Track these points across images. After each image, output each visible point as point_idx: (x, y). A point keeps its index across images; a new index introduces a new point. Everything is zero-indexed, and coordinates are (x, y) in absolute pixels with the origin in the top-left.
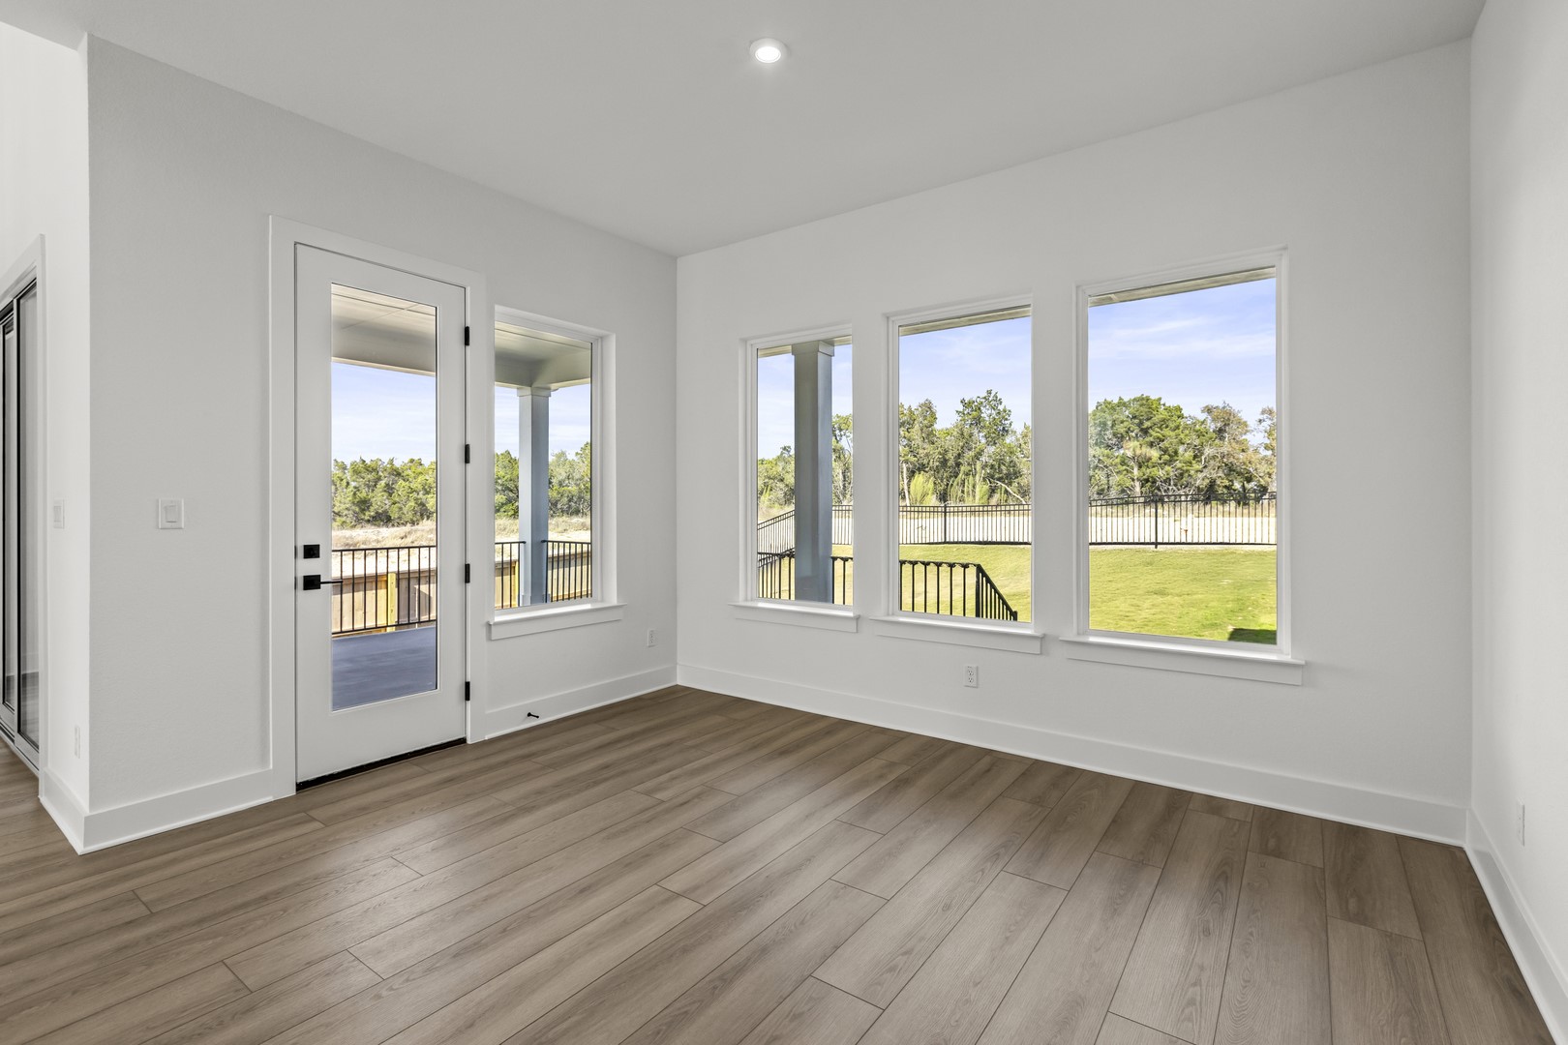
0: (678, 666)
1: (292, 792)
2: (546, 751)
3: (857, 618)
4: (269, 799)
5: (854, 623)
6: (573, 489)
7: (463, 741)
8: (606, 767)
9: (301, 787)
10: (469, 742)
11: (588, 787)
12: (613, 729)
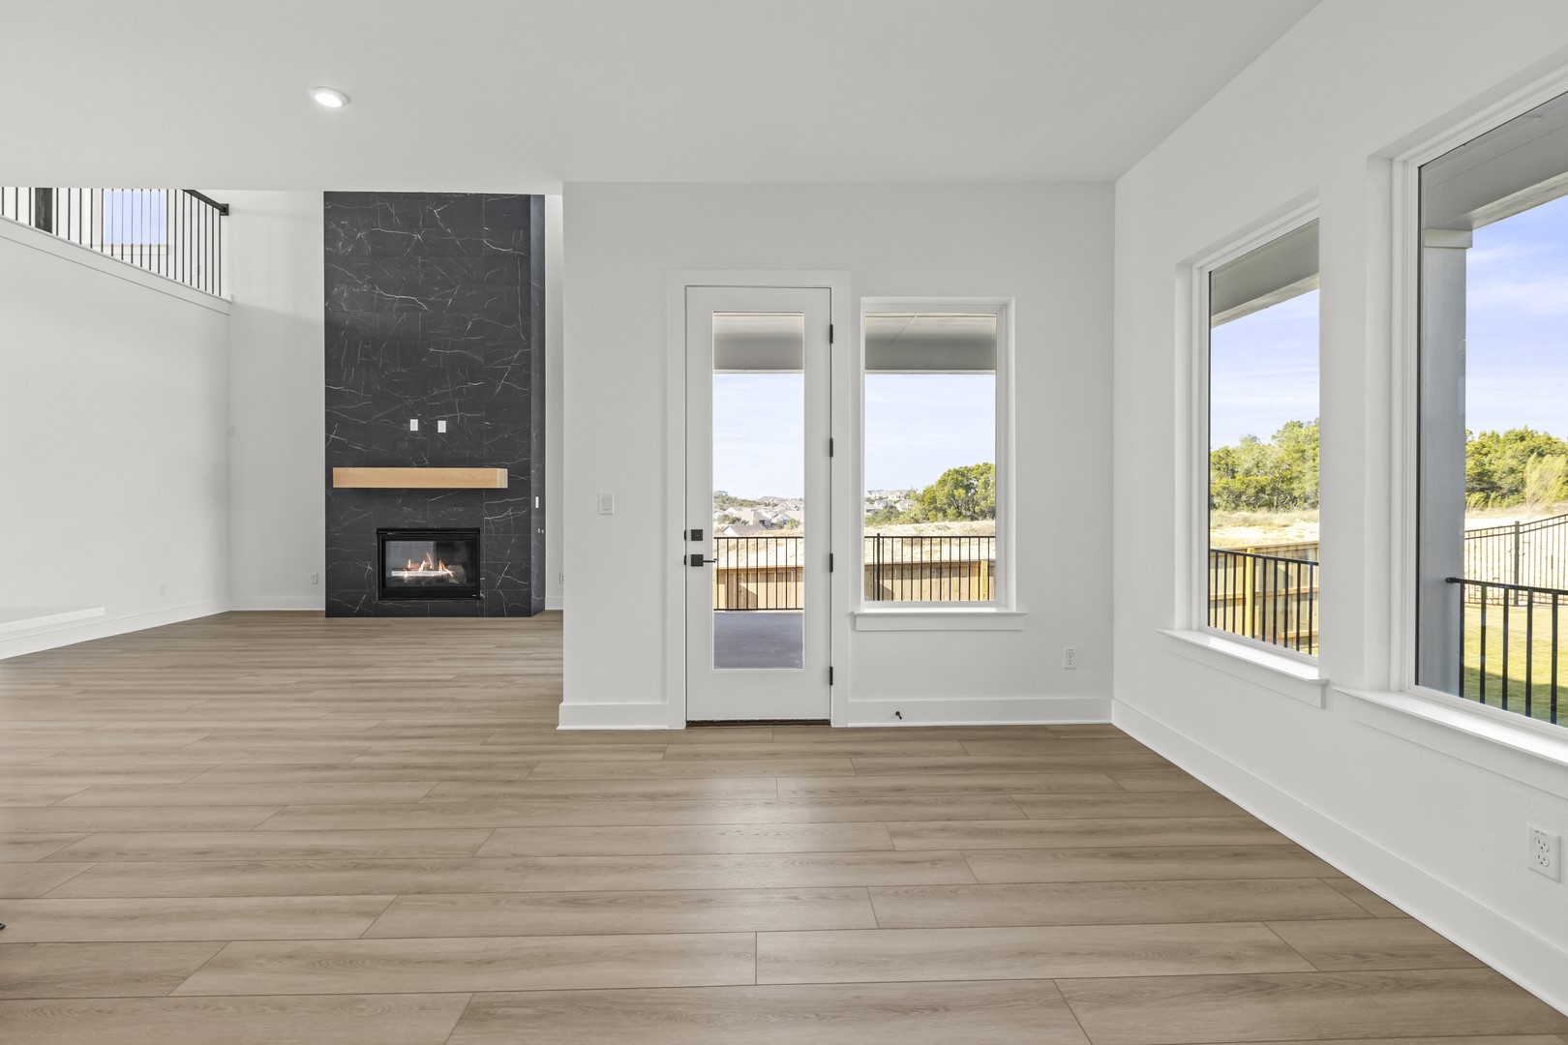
0: (1113, 701)
1: (683, 726)
2: (877, 754)
3: (1324, 685)
4: (666, 727)
5: (1318, 693)
6: (1263, 479)
7: (827, 722)
8: (900, 790)
9: (691, 724)
10: (833, 725)
11: (858, 803)
12: (967, 753)
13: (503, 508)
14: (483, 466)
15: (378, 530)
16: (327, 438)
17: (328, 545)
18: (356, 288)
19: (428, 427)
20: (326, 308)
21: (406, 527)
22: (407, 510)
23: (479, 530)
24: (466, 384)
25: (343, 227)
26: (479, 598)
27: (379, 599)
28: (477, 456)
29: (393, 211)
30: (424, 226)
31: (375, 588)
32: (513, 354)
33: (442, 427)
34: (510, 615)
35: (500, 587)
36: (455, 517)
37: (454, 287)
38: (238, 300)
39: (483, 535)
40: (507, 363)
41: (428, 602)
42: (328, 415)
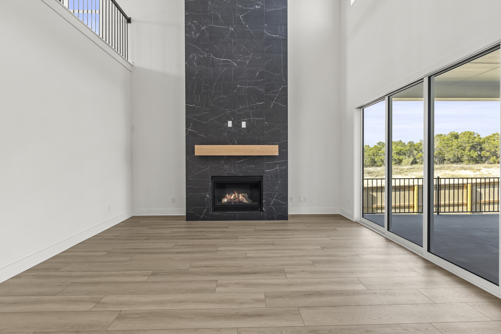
13: (274, 165)
14: (264, 144)
15: (212, 177)
16: (187, 131)
17: (187, 185)
18: (201, 55)
19: (237, 125)
20: (186, 66)
21: (226, 175)
22: (226, 167)
23: (262, 176)
24: (256, 103)
25: (194, 24)
26: (262, 211)
27: (212, 211)
28: (261, 140)
29: (219, 16)
30: (235, 23)
31: (210, 206)
32: (279, 88)
33: (244, 125)
34: (278, 219)
35: (272, 205)
36: (251, 170)
37: (250, 54)
38: (136, 64)
39: (264, 179)
40: (276, 93)
41: (237, 213)
42: (187, 119)
